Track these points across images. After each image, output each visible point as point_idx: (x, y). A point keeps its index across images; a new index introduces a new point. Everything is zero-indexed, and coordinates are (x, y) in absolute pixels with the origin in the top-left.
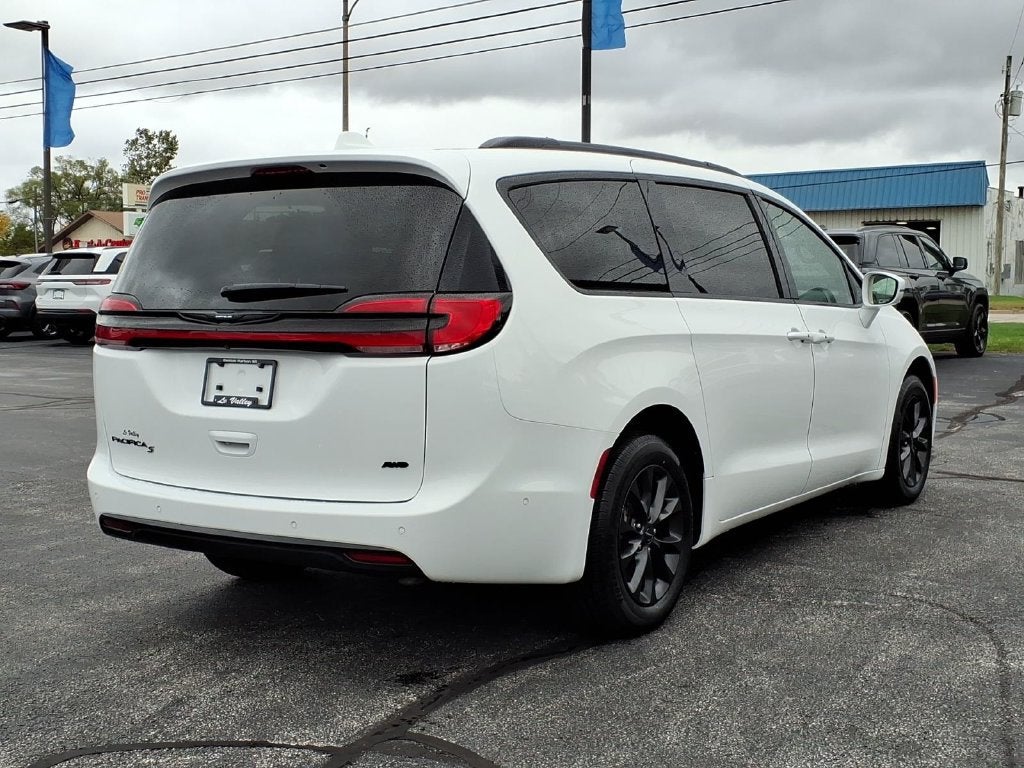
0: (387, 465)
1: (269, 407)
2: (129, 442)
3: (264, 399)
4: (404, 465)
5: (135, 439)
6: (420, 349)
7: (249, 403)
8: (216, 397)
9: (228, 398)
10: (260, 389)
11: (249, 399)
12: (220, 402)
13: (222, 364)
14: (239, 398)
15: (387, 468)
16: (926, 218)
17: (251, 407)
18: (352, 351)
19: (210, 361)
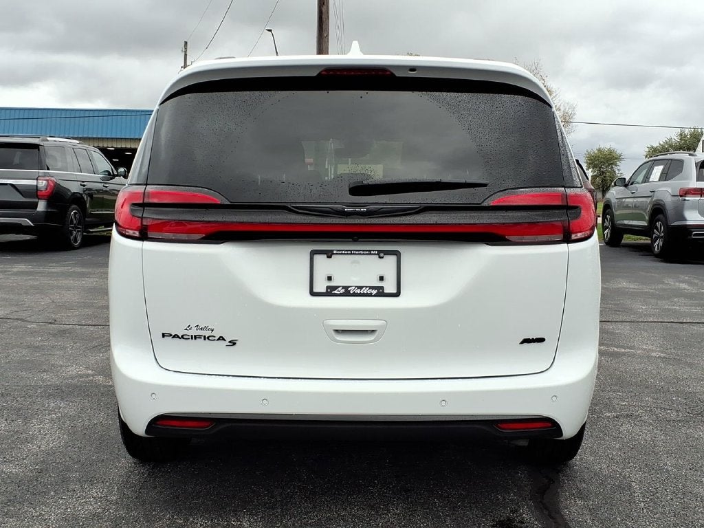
0: (526, 341)
1: (397, 294)
2: (196, 337)
3: (390, 287)
4: (541, 340)
5: (207, 333)
6: (560, 237)
7: (374, 292)
8: (328, 287)
9: (346, 288)
10: (381, 278)
11: (371, 288)
12: (336, 292)
13: (329, 254)
14: (360, 288)
15: (526, 345)
16: (123, 146)
17: (376, 295)
18: (500, 241)
19: (313, 253)
